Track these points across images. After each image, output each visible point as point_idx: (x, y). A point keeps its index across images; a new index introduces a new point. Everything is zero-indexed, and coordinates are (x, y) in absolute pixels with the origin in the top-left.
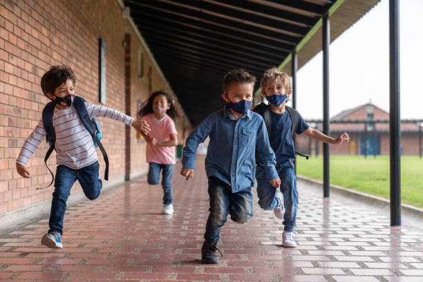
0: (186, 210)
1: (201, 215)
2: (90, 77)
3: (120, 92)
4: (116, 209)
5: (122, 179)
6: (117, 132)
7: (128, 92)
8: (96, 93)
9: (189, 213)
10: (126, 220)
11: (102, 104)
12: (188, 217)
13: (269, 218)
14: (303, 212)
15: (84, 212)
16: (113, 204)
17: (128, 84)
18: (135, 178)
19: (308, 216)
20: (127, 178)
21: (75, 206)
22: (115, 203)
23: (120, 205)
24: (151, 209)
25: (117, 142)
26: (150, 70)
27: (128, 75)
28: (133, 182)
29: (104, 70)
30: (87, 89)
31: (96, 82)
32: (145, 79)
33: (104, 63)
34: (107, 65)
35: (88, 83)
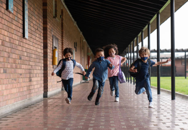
0: (91, 120)
1: (102, 123)
2: (16, 18)
3: (39, 29)
4: (36, 119)
5: (41, 96)
6: (38, 60)
7: (45, 29)
8: (21, 31)
9: (93, 122)
10: (45, 127)
11: (25, 39)
12: (92, 125)
13: (154, 125)
14: (180, 120)
15: (13, 122)
16: (35, 115)
17: (45, 23)
18: (52, 96)
19: (184, 123)
20: (45, 96)
21: (5, 117)
22: (37, 114)
23: (40, 116)
24: (63, 119)
25: (37, 68)
26: (62, 12)
27: (45, 17)
28: (50, 99)
29: (26, 12)
30: (14, 27)
31: (21, 22)
32: (58, 19)
33: (26, 7)
34: (29, 9)
35: (14, 22)
